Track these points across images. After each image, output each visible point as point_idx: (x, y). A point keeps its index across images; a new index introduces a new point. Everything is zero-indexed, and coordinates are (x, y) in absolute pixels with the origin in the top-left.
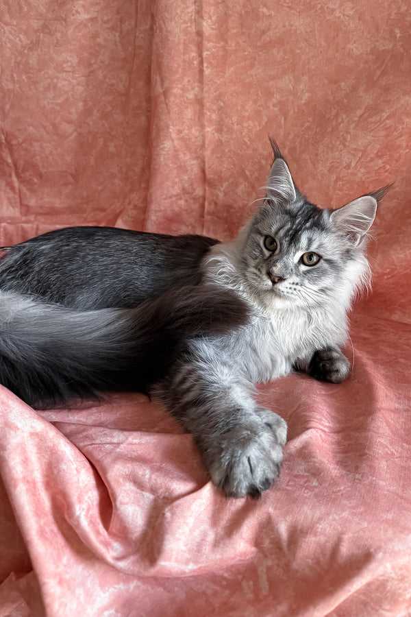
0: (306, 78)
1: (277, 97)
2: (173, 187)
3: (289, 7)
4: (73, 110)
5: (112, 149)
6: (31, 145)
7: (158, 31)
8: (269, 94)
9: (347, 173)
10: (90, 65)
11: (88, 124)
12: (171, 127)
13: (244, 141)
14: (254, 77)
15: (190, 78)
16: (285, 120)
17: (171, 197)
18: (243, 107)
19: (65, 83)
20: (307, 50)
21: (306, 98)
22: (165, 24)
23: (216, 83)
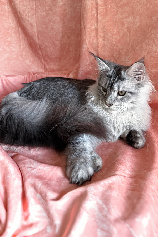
0: (138, 17)
1: (126, 25)
2: (87, 62)
4: (59, 36)
5: (71, 49)
6: (47, 48)
7: (83, 5)
8: (123, 24)
9: (155, 54)
10: (64, 20)
11: (64, 41)
12: (86, 40)
13: (113, 43)
14: (117, 18)
15: (93, 21)
16: (130, 34)
17: (86, 65)
18: (113, 30)
19: (56, 27)
20: (139, 6)
21: (138, 24)
23: (103, 22)
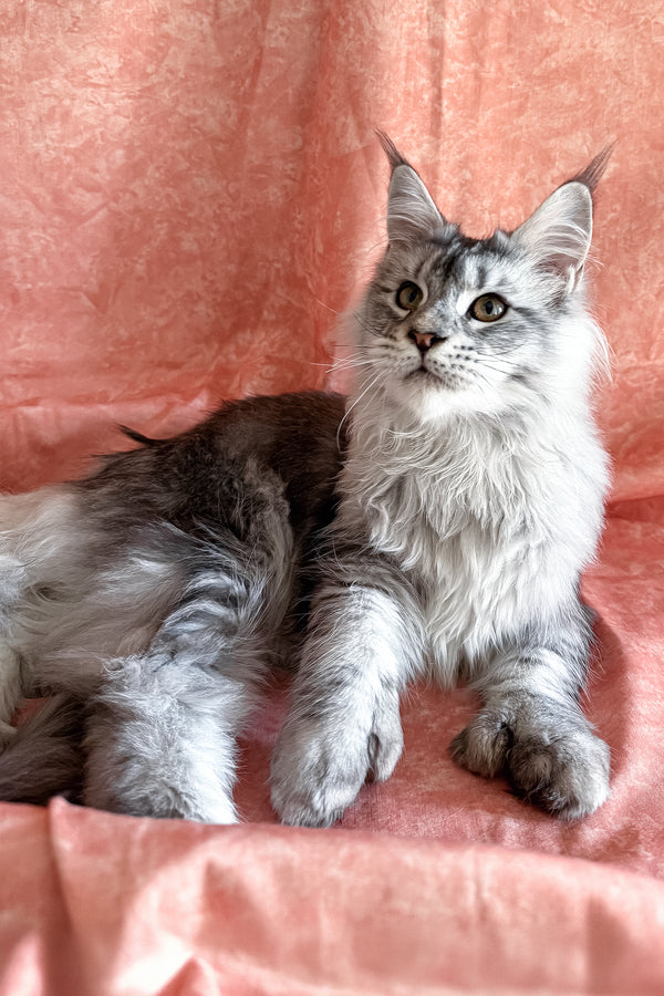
1: (562, 166)
3: (593, 14)
4: (102, 164)
8: (547, 160)
10: (145, 75)
11: (134, 195)
14: (524, 130)
15: (416, 125)
18: (502, 181)
21: (609, 170)
22: (370, 19)
